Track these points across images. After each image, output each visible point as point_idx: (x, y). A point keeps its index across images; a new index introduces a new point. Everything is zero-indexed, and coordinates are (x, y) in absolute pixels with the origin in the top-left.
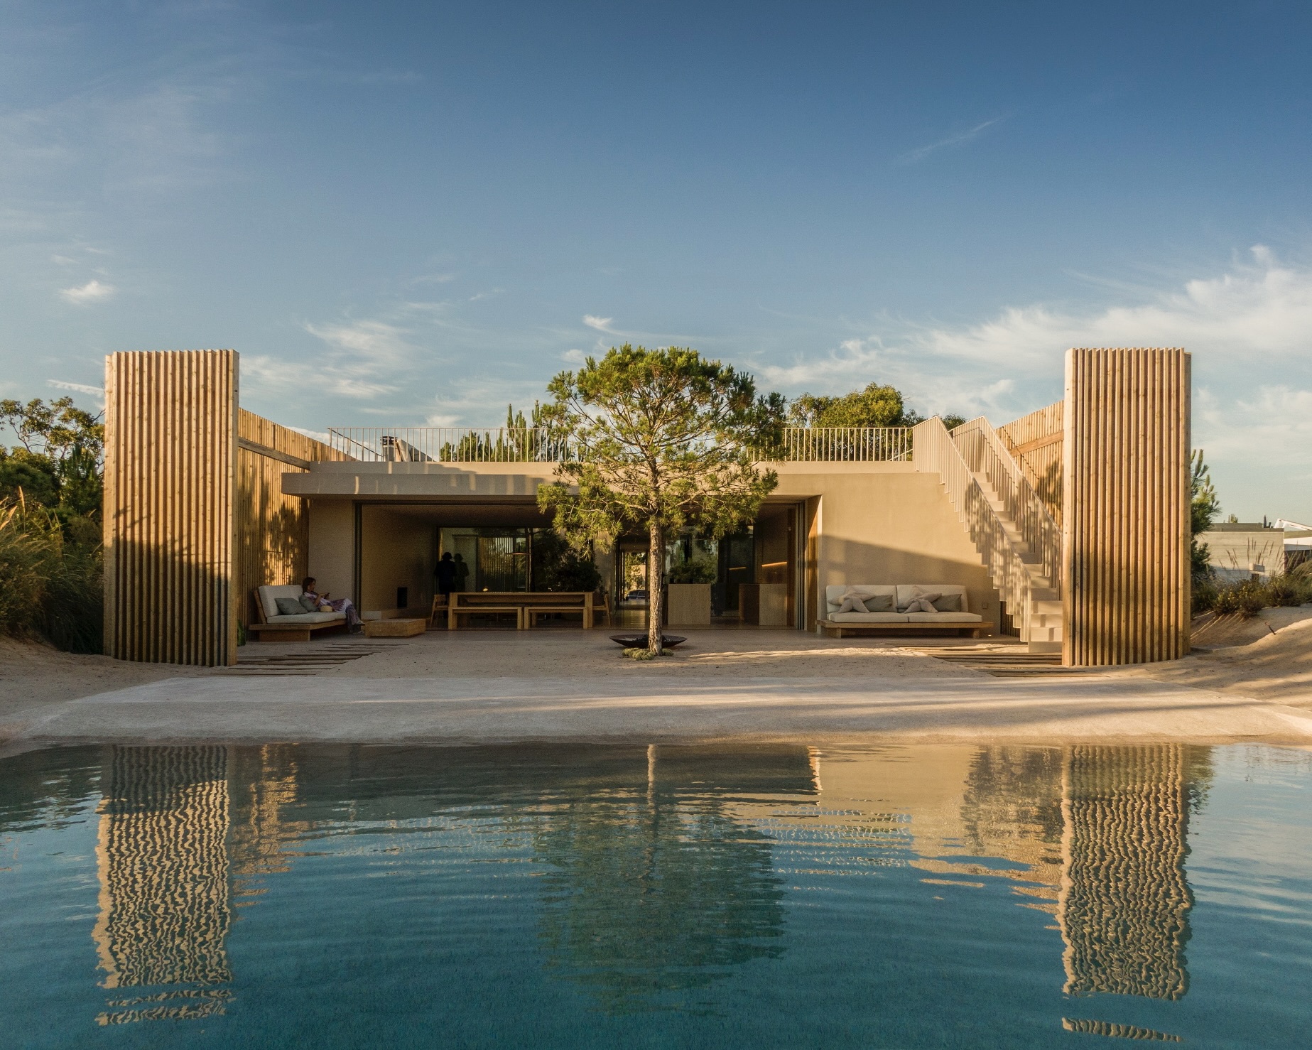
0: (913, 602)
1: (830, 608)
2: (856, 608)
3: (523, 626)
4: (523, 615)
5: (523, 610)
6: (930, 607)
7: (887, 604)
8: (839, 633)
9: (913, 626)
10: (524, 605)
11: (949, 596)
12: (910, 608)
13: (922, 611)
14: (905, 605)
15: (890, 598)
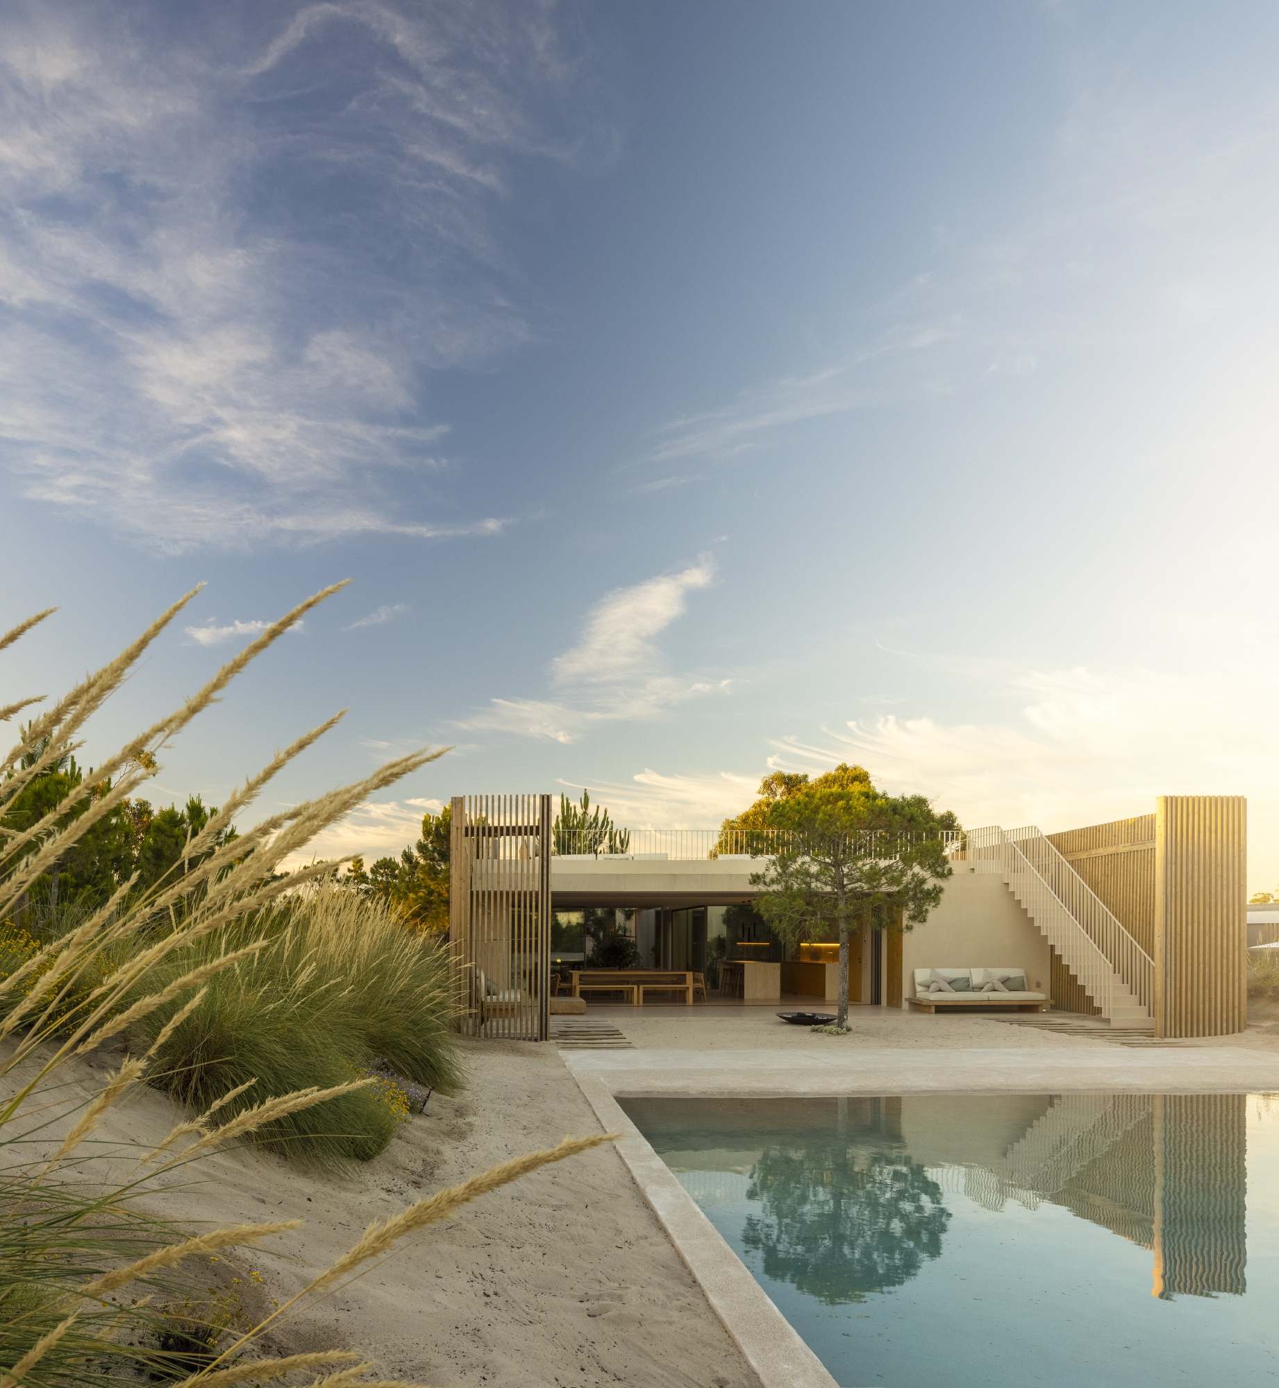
0: (987, 983)
1: (919, 988)
2: (942, 988)
3: (638, 1002)
4: (638, 992)
5: (638, 987)
6: (1001, 986)
7: (965, 985)
8: (933, 1009)
9: (992, 1003)
10: (638, 983)
11: (1015, 978)
12: (985, 988)
13: (994, 990)
14: (981, 986)
15: (967, 980)
